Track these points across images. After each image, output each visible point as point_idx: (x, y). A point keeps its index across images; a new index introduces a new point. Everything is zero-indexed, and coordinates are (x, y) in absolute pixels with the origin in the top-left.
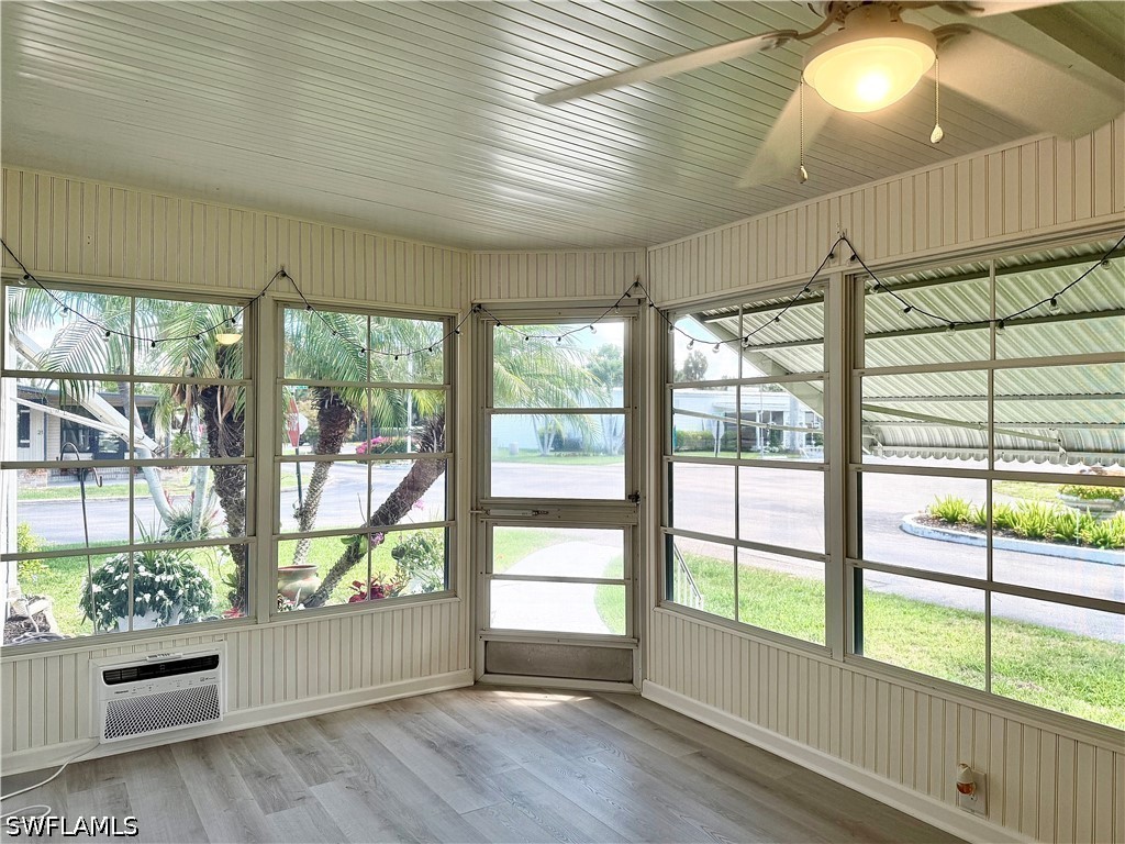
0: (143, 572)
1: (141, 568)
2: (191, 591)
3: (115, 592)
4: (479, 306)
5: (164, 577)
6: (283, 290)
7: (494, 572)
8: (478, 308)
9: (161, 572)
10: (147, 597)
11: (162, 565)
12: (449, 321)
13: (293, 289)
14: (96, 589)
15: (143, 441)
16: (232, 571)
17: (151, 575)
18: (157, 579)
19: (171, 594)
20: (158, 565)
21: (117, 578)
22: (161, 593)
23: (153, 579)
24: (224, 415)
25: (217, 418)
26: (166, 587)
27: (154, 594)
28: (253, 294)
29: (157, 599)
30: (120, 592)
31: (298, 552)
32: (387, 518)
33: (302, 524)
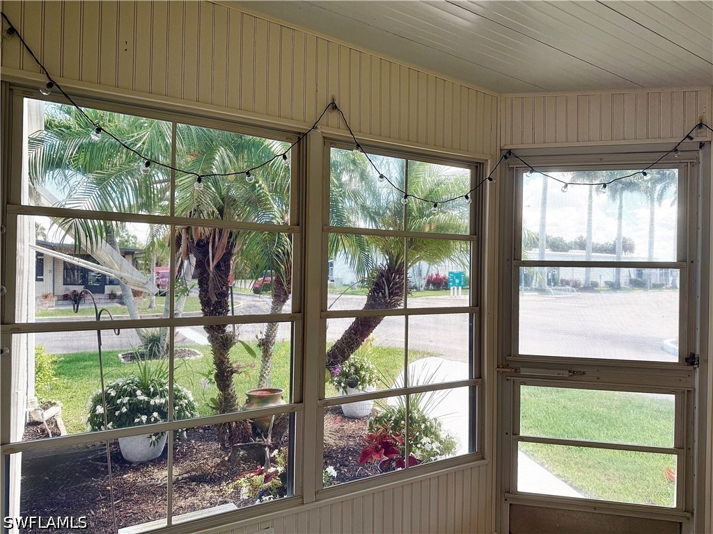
0: (141, 396)
1: (139, 392)
2: (179, 411)
3: (117, 413)
4: (510, 152)
5: (157, 401)
6: (332, 125)
7: (521, 434)
8: (509, 154)
9: (154, 395)
10: (144, 418)
11: (155, 389)
12: (477, 168)
13: (342, 125)
14: (100, 410)
15: (146, 286)
16: (215, 397)
17: (146, 398)
18: (152, 402)
19: (163, 415)
20: (152, 390)
21: (119, 401)
22: (155, 414)
23: (148, 402)
24: (215, 263)
25: (209, 265)
26: (158, 408)
27: (149, 414)
28: (303, 127)
29: (153, 419)
30: (121, 413)
31: (262, 376)
32: (344, 352)
33: (264, 352)
